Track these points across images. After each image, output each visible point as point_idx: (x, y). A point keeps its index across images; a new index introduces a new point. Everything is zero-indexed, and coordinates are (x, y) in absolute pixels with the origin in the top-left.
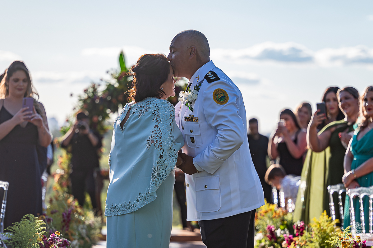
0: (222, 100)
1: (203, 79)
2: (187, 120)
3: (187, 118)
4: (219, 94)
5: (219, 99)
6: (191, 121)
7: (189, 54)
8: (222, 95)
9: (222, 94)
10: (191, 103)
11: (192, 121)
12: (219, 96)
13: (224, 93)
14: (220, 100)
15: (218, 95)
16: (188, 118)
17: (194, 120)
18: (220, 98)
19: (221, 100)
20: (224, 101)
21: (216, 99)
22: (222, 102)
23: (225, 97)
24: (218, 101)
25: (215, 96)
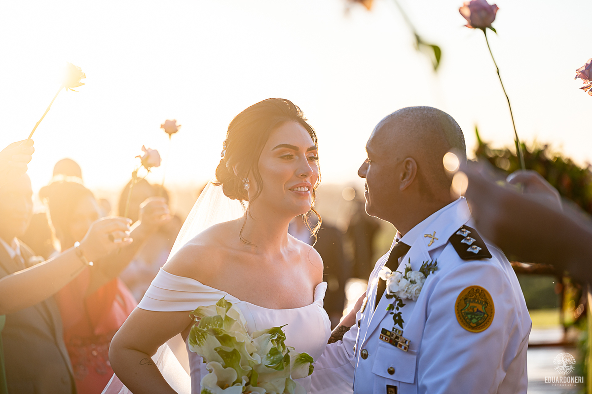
0: (474, 321)
1: (445, 242)
2: (384, 338)
3: (385, 334)
4: (474, 301)
5: (468, 314)
6: (393, 345)
7: (401, 175)
8: (480, 308)
9: (481, 303)
11: (396, 345)
12: (471, 304)
13: (486, 303)
14: (469, 316)
15: (470, 302)
16: (388, 334)
17: (401, 346)
18: (473, 313)
19: (471, 319)
20: (478, 324)
21: (461, 310)
22: (471, 324)
23: (484, 314)
24: (464, 318)
25: (463, 302)
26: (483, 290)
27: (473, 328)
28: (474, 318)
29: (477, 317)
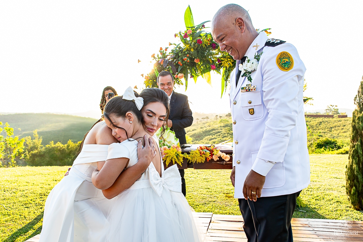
0: (286, 66)
1: (263, 46)
4: (284, 58)
5: (283, 64)
8: (287, 60)
9: (287, 58)
10: (250, 73)
12: (283, 60)
13: (289, 57)
14: (284, 65)
16: (245, 88)
17: (252, 90)
18: (285, 63)
20: (288, 67)
21: (280, 63)
22: (285, 68)
23: (290, 62)
24: (282, 66)
25: (279, 60)
26: (286, 53)
27: (286, 69)
28: (286, 65)
29: (287, 65)
